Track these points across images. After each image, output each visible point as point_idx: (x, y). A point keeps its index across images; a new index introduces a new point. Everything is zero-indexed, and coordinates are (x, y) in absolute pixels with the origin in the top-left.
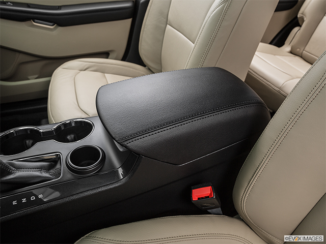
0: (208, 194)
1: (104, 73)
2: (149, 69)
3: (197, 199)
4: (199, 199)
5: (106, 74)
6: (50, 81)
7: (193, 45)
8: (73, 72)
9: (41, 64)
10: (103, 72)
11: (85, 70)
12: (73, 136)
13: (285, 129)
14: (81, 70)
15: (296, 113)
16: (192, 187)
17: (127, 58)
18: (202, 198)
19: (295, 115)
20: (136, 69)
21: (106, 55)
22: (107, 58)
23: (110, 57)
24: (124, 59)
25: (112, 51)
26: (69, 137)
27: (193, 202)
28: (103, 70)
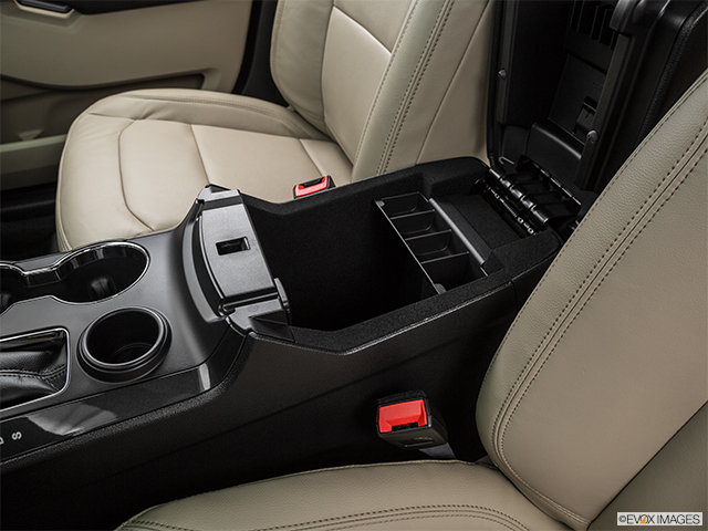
0: (414, 417)
1: (190, 123)
2: (296, 112)
3: (390, 429)
4: (394, 428)
5: (193, 126)
6: (62, 145)
7: (390, 55)
8: (115, 123)
9: (48, 102)
10: (188, 121)
11: (144, 118)
12: (104, 281)
13: (596, 271)
14: (135, 119)
15: (625, 233)
16: (380, 401)
17: (246, 86)
18: (403, 427)
19: (620, 238)
20: (265, 113)
21: (195, 79)
22: (199, 88)
23: (204, 86)
24: (237, 90)
25: (208, 70)
26: (95, 285)
27: (381, 436)
28: (187, 118)
